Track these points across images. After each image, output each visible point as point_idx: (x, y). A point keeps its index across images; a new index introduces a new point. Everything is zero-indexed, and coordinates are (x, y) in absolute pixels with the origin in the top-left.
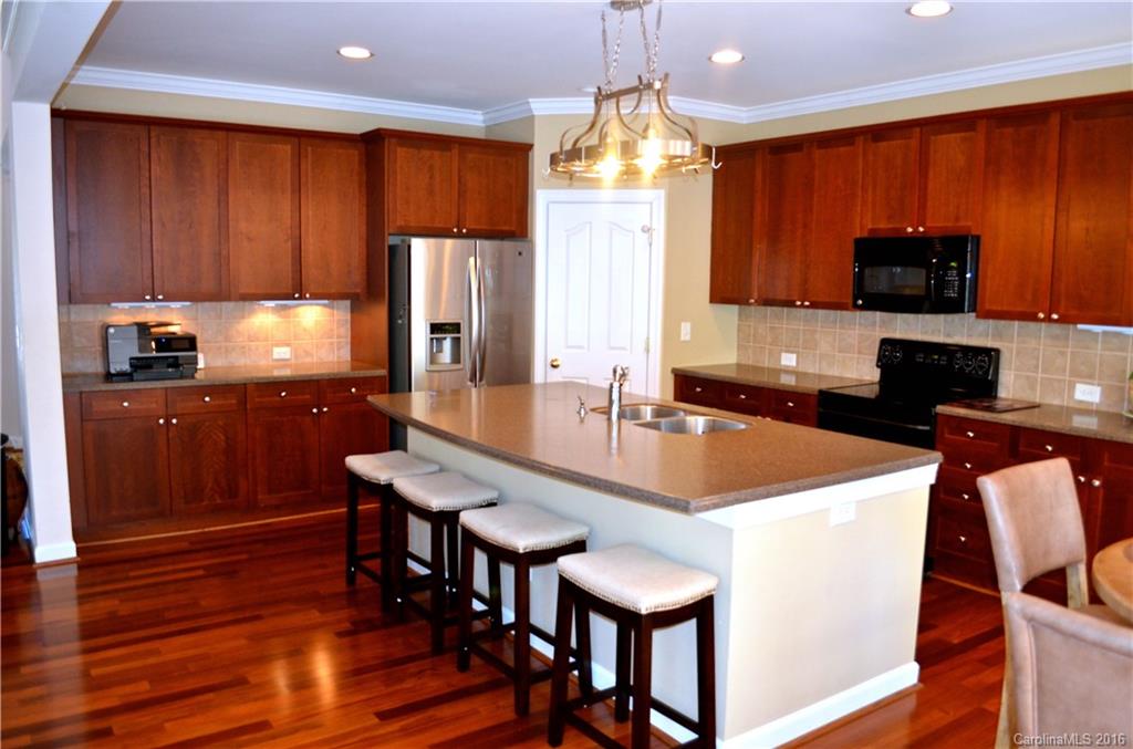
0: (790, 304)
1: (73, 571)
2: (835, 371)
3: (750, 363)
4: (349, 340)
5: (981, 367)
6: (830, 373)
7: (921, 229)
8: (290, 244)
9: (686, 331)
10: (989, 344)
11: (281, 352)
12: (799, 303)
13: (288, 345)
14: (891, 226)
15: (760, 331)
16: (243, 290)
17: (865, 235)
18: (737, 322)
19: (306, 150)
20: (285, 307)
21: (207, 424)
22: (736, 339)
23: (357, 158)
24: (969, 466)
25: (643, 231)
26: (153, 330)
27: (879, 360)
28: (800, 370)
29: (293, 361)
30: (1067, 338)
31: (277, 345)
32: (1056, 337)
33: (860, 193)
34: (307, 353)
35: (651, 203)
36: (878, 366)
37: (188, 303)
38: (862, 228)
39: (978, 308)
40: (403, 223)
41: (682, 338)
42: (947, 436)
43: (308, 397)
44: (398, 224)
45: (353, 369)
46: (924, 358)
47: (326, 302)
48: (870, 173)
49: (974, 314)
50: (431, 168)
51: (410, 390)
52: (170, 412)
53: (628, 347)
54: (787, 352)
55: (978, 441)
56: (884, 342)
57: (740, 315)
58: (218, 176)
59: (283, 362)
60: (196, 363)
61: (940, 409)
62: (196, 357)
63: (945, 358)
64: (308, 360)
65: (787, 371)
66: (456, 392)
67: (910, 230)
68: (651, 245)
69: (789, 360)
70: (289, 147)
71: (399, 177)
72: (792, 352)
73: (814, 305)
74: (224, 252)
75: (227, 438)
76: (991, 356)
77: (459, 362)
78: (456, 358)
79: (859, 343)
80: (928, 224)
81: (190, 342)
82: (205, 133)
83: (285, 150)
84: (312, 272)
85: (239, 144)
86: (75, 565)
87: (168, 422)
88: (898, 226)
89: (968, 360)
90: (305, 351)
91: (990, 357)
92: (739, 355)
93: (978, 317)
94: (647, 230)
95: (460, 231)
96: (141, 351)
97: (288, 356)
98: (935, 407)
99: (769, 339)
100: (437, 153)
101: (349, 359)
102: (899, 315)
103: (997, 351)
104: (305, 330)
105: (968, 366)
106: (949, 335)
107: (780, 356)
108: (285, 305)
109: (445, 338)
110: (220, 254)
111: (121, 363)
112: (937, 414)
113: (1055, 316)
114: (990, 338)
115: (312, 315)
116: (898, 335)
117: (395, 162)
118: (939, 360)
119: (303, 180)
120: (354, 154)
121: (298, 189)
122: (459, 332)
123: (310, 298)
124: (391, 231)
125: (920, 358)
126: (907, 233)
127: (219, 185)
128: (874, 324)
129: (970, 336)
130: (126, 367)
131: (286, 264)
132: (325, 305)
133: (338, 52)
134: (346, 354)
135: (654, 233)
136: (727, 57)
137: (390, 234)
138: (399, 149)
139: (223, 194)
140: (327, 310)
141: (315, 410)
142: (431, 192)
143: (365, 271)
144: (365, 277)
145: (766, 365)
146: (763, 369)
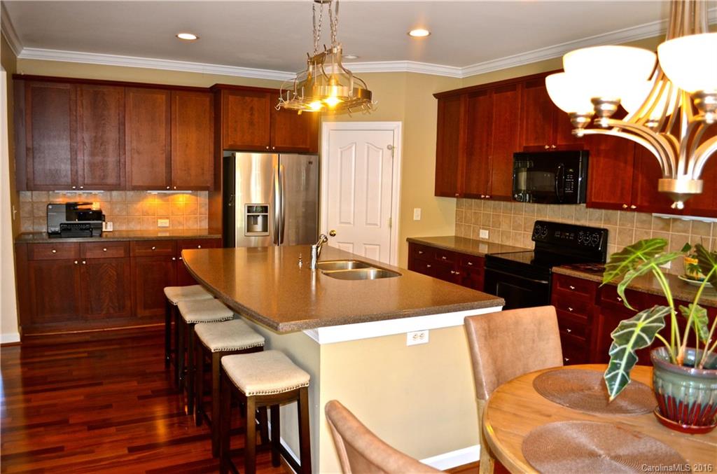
0: (478, 197)
1: (18, 350)
2: (509, 243)
3: (463, 236)
4: (207, 216)
5: (595, 242)
6: (507, 244)
7: (554, 147)
8: (164, 155)
9: (417, 214)
10: (602, 226)
11: (163, 223)
12: (483, 196)
13: (167, 218)
14: (536, 145)
15: (468, 215)
16: (135, 183)
17: (522, 151)
18: (455, 209)
19: (175, 98)
20: (166, 195)
21: (105, 265)
22: (454, 220)
23: (208, 104)
24: (571, 309)
25: (388, 148)
26: (79, 207)
27: (533, 235)
28: (490, 241)
29: (171, 228)
30: (650, 223)
31: (161, 218)
32: (643, 222)
33: (519, 122)
34: (180, 223)
35: (394, 131)
36: (533, 240)
37: (102, 191)
38: (520, 147)
39: (588, 200)
40: (232, 143)
41: (415, 219)
42: (558, 288)
43: (170, 250)
44: (230, 143)
45: (210, 233)
46: (561, 235)
47: (190, 192)
48: (525, 108)
49: (585, 205)
50: (252, 109)
51: (235, 247)
52: (82, 257)
53: (379, 224)
54: (483, 229)
55: (576, 292)
56: (538, 223)
57: (457, 204)
58: (119, 115)
59: (164, 229)
60: (102, 228)
61: (555, 269)
62: (102, 224)
63: (572, 235)
64: (181, 228)
65: (483, 242)
66: (265, 249)
67: (547, 147)
68: (393, 157)
69: (484, 234)
70: (164, 97)
71: (230, 115)
72: (486, 229)
73: (492, 198)
74: (122, 160)
75: (118, 274)
76: (603, 233)
77: (267, 231)
78: (265, 228)
79: (525, 224)
80: (558, 143)
81: (99, 215)
82: (111, 89)
83: (161, 98)
84: (178, 173)
85: (132, 94)
86: (19, 347)
87: (80, 262)
88: (541, 144)
89: (587, 236)
90: (179, 222)
91: (600, 235)
92: (456, 230)
93: (587, 207)
94: (391, 148)
95: (270, 148)
96: (67, 220)
97: (167, 225)
98: (551, 268)
99: (473, 220)
100: (256, 99)
101: (207, 227)
102: (548, 206)
103: (606, 231)
104: (179, 209)
105: (587, 240)
106: (578, 220)
107: (479, 231)
108: (165, 193)
109: (258, 216)
110: (120, 161)
111: (55, 227)
112: (553, 273)
113: (634, 207)
114: (603, 222)
115: (183, 199)
116: (547, 219)
117: (228, 104)
118: (569, 236)
119: (173, 117)
120: (207, 100)
121: (169, 121)
122: (267, 212)
123: (177, 189)
124: (225, 148)
125: (557, 234)
126: (546, 150)
127: (119, 119)
128: (533, 211)
129: (590, 220)
130: (57, 229)
131: (161, 169)
132: (190, 194)
133: (177, 36)
134: (205, 225)
135: (395, 149)
136: (420, 33)
137: (224, 150)
138: (230, 96)
139: (122, 124)
140: (193, 197)
141: (174, 259)
142: (251, 123)
143: (213, 173)
144: (213, 176)
145: (471, 237)
146: (470, 239)
